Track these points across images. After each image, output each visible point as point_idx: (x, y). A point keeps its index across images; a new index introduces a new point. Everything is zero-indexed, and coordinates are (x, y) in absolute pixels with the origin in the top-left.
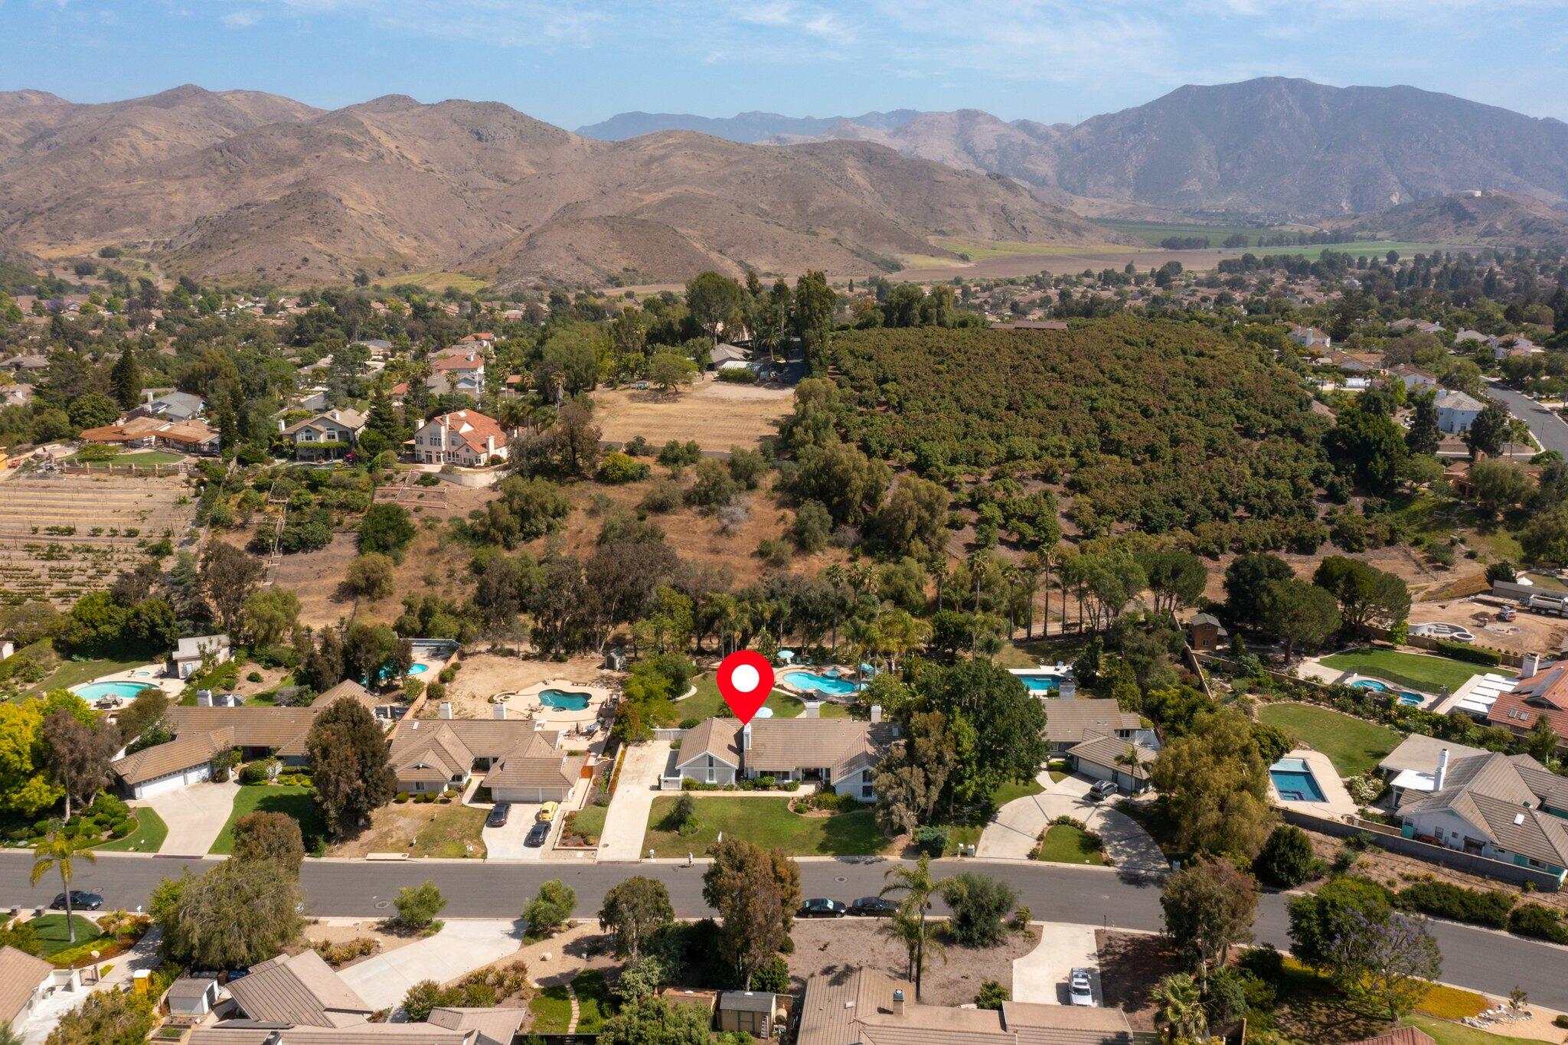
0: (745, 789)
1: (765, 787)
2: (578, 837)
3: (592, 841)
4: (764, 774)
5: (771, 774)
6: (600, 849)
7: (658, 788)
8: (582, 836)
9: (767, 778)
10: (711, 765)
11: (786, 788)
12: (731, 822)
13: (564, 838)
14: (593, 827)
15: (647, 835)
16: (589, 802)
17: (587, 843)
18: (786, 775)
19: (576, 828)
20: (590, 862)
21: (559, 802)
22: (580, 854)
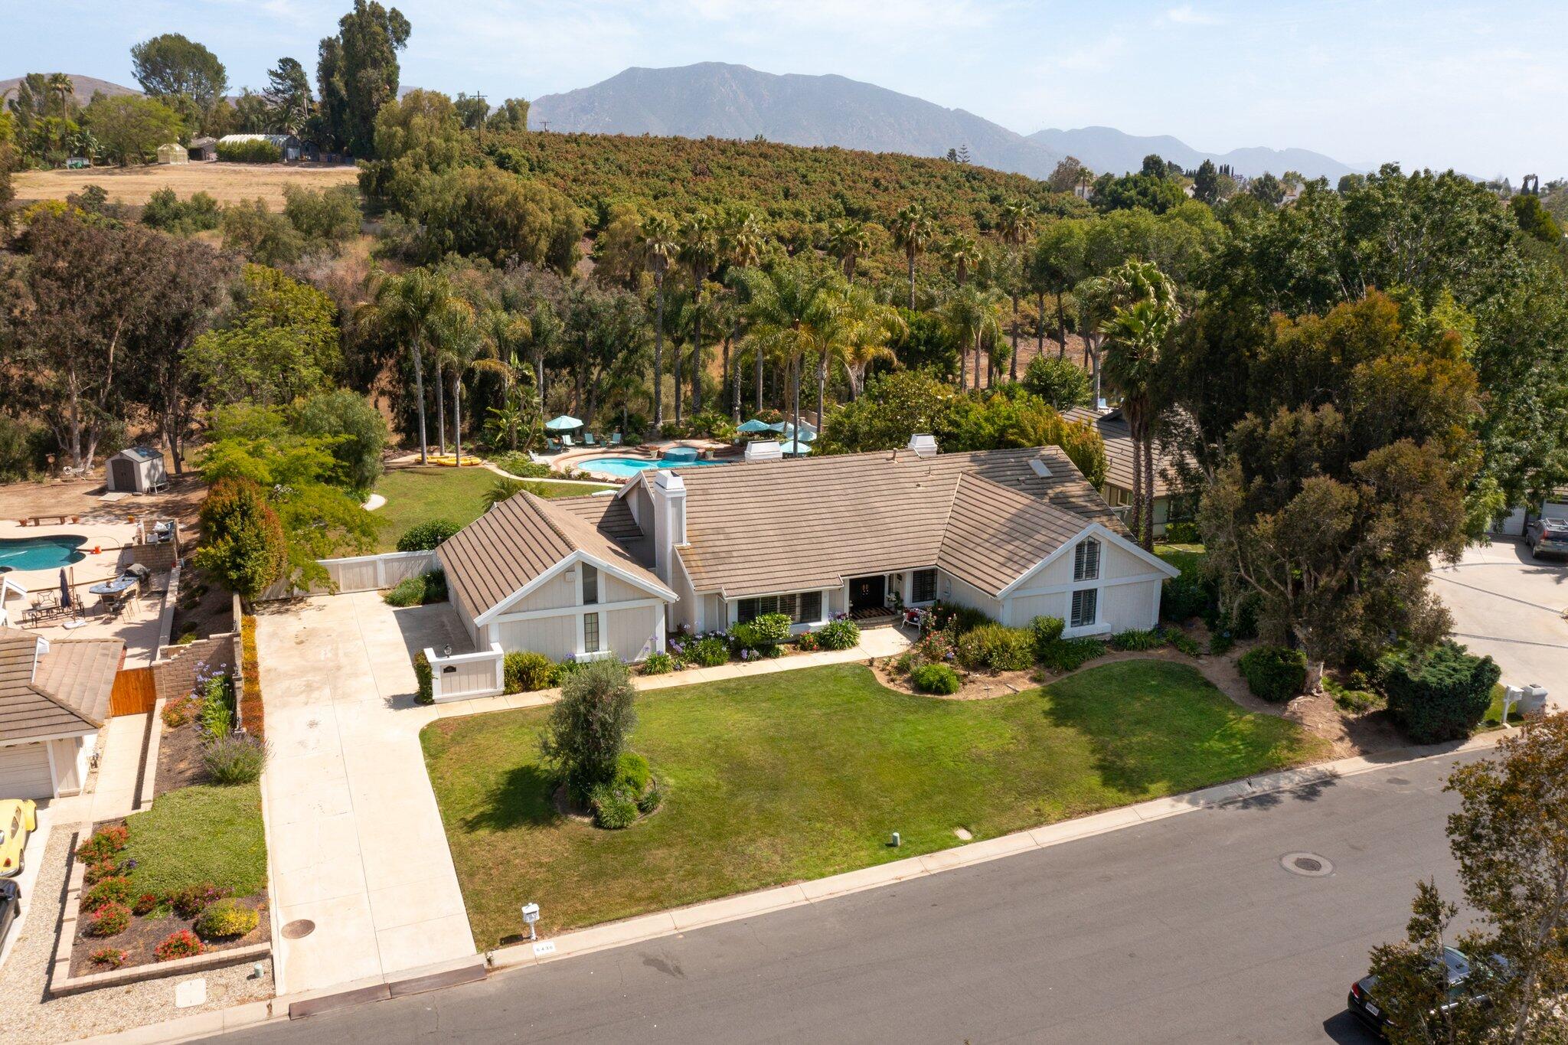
0: (703, 663)
1: (767, 649)
2: (160, 919)
3: (233, 917)
4: (748, 609)
5: (768, 605)
6: (282, 947)
7: (423, 698)
8: (182, 908)
9: (763, 621)
10: (590, 598)
11: (825, 642)
12: (754, 753)
13: (91, 933)
14: (218, 861)
15: (459, 856)
16: (167, 778)
17: (213, 935)
18: (810, 604)
19: (142, 882)
20: (252, 1015)
21: (43, 801)
22: (191, 990)
